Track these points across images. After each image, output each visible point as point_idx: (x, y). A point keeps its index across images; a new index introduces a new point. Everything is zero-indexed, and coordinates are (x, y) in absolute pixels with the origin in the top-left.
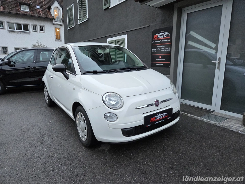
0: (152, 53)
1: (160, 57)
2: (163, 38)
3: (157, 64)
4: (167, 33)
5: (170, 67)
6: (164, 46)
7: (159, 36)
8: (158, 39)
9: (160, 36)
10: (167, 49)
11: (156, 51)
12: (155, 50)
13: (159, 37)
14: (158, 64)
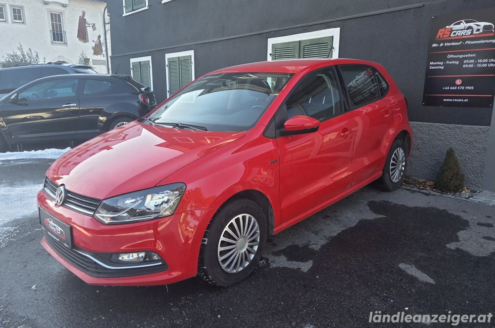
0: (429, 72)
1: (458, 82)
2: (471, 36)
3: (445, 100)
4: (483, 24)
5: (492, 107)
6: (474, 55)
7: (457, 30)
8: (453, 38)
9: (462, 30)
10: (485, 63)
11: (442, 68)
12: (442, 66)
13: (455, 34)
14: (448, 100)
